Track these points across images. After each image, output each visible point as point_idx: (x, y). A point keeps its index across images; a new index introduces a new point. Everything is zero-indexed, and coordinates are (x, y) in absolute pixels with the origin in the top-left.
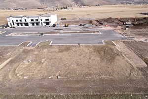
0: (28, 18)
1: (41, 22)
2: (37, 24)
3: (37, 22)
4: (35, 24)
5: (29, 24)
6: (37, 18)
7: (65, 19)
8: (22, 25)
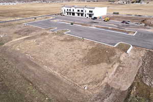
0: (76, 8)
1: (85, 13)
2: (82, 15)
3: (82, 13)
4: (80, 15)
5: (76, 14)
6: (82, 9)
7: (118, 13)
8: (70, 14)
